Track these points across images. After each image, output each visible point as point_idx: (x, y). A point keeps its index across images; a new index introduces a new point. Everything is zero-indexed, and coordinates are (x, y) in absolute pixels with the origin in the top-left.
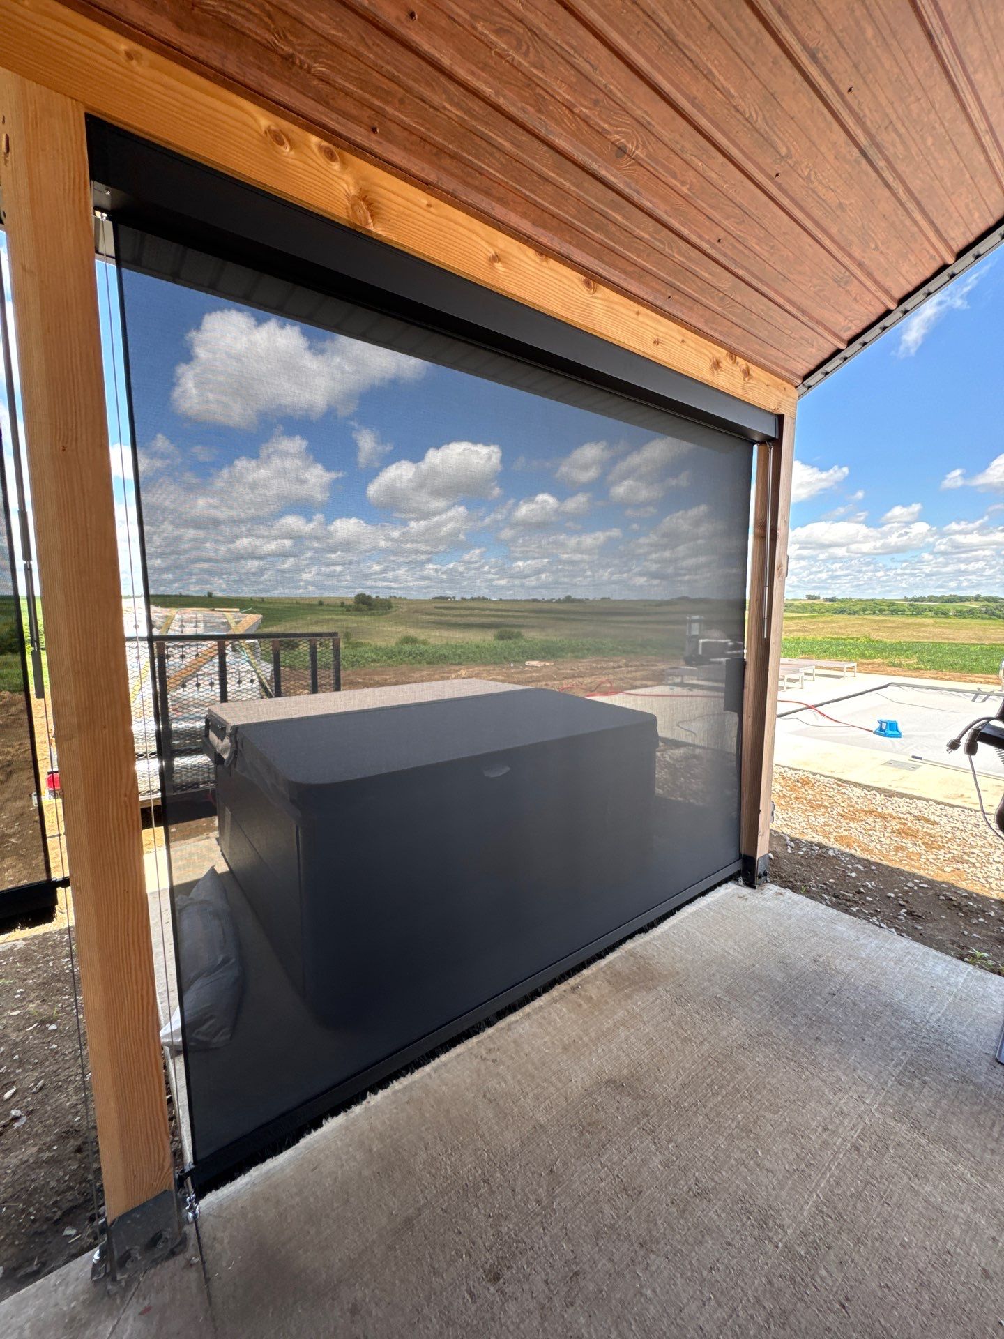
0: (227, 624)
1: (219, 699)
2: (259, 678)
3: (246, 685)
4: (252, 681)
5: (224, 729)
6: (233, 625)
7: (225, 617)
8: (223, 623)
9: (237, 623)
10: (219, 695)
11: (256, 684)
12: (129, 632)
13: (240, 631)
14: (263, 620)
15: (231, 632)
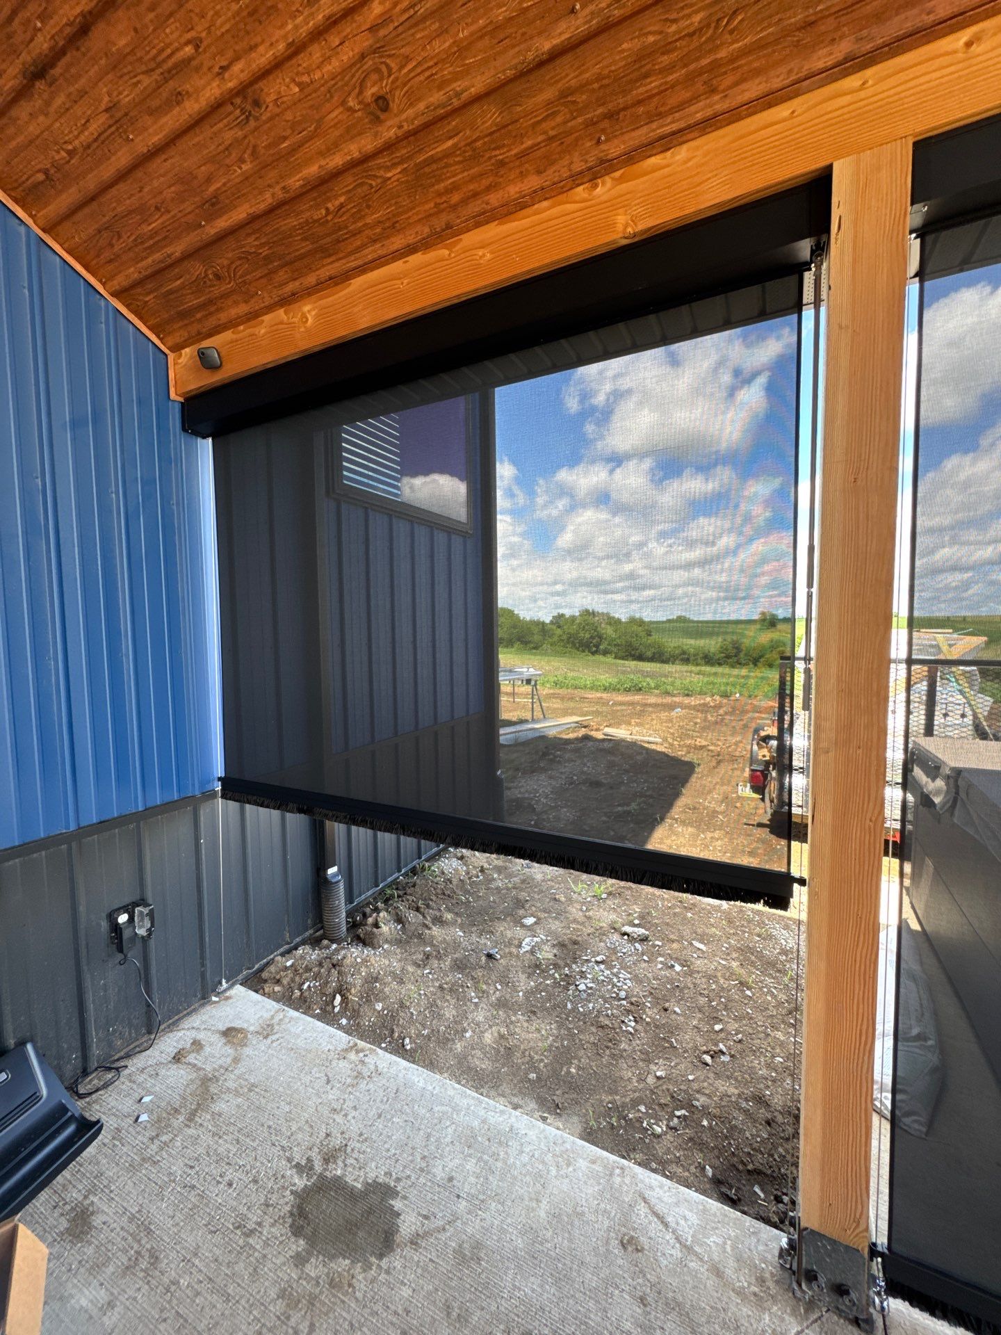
0: (937, 647)
1: (922, 731)
2: (973, 710)
3: (954, 719)
4: (963, 716)
5: (937, 768)
6: (945, 648)
7: (935, 639)
8: (931, 646)
9: (950, 646)
10: (923, 727)
11: (969, 720)
12: (893, 655)
13: (954, 655)
14: (988, 644)
15: (941, 657)
